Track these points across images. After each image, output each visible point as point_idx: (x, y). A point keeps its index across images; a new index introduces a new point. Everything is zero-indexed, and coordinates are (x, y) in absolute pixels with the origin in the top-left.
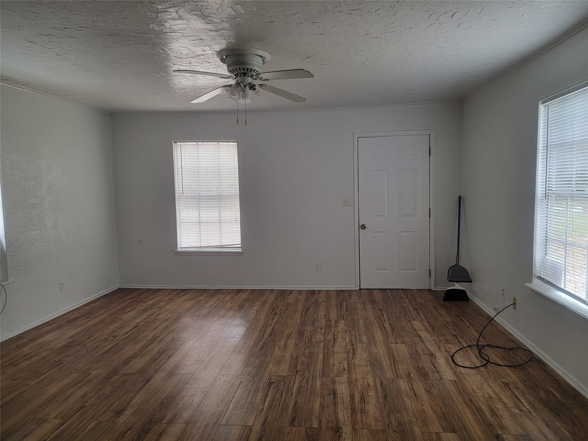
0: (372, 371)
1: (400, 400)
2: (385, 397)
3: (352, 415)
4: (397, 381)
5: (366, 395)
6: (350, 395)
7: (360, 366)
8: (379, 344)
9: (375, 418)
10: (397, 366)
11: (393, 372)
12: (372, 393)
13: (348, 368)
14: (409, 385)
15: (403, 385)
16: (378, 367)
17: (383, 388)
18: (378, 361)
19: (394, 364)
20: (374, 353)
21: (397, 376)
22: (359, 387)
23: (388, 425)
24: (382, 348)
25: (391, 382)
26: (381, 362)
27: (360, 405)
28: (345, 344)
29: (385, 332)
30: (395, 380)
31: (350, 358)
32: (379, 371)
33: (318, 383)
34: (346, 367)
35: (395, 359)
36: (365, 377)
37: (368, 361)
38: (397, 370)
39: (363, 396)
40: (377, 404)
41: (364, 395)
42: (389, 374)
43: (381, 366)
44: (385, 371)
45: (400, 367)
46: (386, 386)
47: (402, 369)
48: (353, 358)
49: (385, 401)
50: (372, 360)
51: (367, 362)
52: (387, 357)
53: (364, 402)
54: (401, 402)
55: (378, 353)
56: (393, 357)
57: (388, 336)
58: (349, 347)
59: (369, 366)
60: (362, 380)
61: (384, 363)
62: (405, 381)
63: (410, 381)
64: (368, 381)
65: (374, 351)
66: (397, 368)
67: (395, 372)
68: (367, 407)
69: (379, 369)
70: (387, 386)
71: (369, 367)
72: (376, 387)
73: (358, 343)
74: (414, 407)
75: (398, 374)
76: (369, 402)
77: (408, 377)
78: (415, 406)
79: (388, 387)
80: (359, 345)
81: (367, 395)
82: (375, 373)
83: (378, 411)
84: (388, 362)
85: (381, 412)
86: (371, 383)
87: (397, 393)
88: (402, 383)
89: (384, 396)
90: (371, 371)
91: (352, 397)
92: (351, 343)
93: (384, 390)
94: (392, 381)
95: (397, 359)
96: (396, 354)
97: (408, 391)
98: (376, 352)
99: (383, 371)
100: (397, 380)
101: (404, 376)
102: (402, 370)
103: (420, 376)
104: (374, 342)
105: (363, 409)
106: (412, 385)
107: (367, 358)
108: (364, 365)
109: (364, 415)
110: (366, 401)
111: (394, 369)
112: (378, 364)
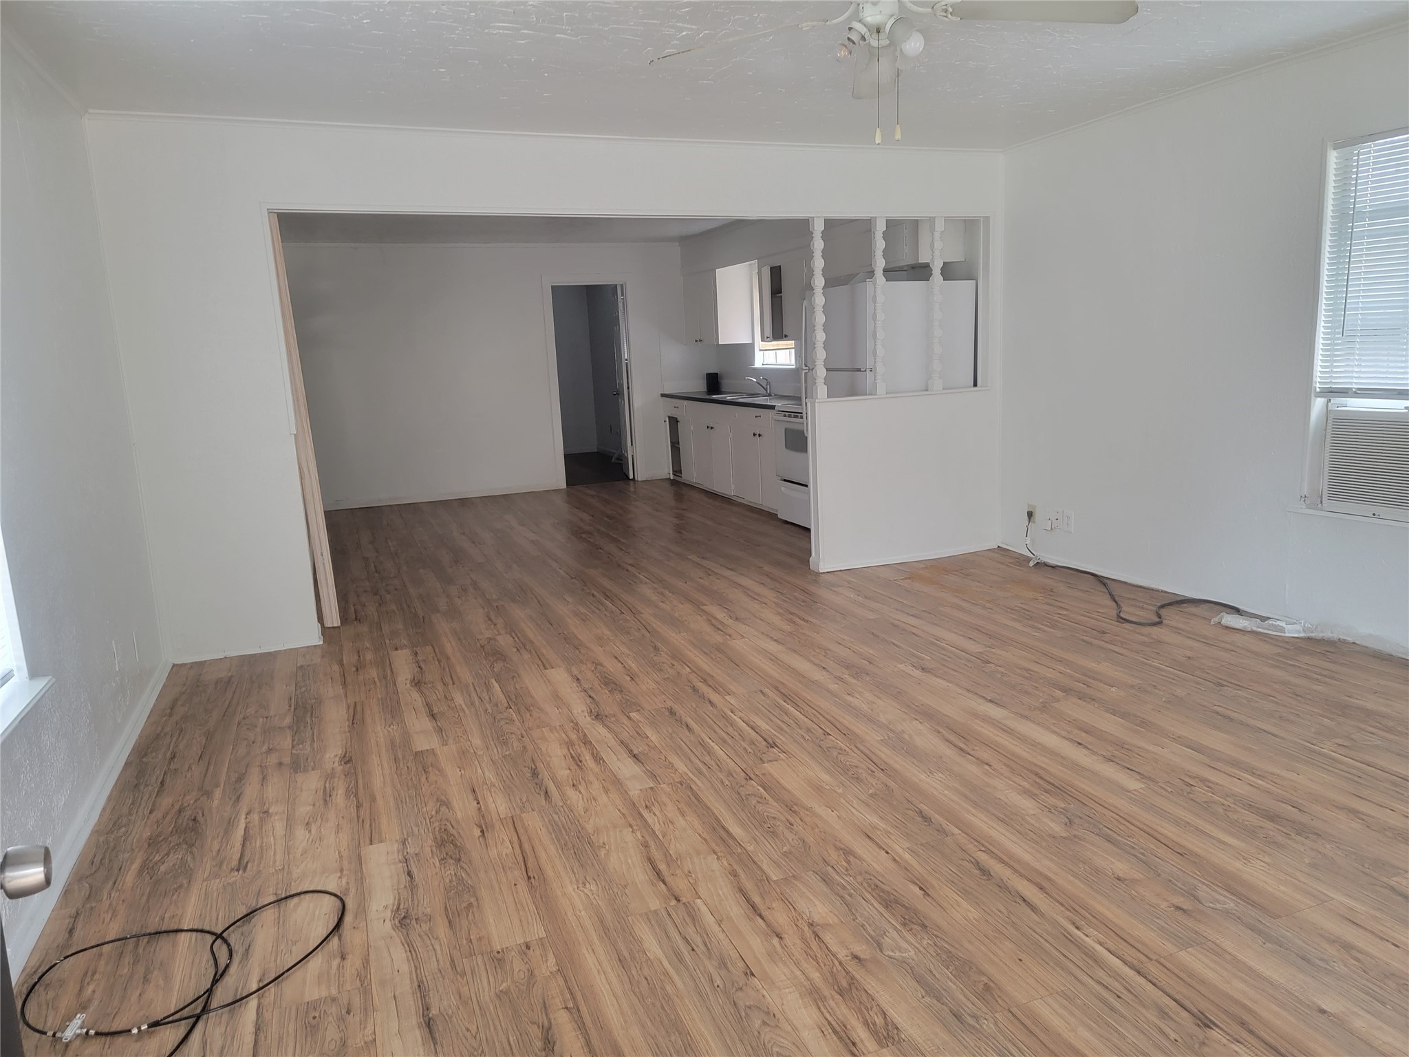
0: (578, 821)
1: (506, 775)
2: (535, 773)
3: (585, 735)
4: (514, 808)
5: (574, 767)
6: (604, 761)
7: (615, 827)
8: (588, 924)
9: (546, 740)
10: (518, 851)
11: (526, 830)
12: (563, 774)
13: (640, 814)
14: (487, 807)
15: (498, 805)
16: (568, 834)
17: (543, 788)
18: (572, 851)
19: (526, 852)
20: (591, 881)
21: (514, 823)
22: (592, 778)
23: (523, 737)
24: (574, 908)
25: (527, 804)
26: (563, 853)
27: (579, 751)
28: (702, 891)
29: (584, 1009)
30: (518, 812)
31: (652, 843)
32: (560, 823)
33: (681, 767)
34: (646, 814)
35: (525, 873)
36: (590, 803)
37: (599, 847)
38: (515, 838)
39: (578, 765)
40: (548, 759)
41: (576, 767)
42: (534, 822)
43: (558, 840)
44: (547, 827)
45: (507, 848)
46: (538, 794)
47: (503, 845)
48: (646, 845)
49: (534, 767)
50: (589, 852)
51: (601, 842)
52: (549, 872)
53: (572, 757)
54: (504, 771)
55: (581, 882)
56: (529, 878)
57: (561, 982)
58: (681, 885)
59: (591, 831)
60: (594, 793)
61: (552, 850)
62: (494, 815)
63: (483, 816)
64: (580, 795)
65: (593, 887)
66: (516, 845)
67: (521, 831)
68: (565, 751)
69: (563, 830)
70: (534, 793)
71: (590, 827)
72: (558, 787)
73: (663, 911)
74: (479, 768)
75: (512, 829)
76: (563, 758)
77: (486, 827)
78: (476, 769)
79: (532, 793)
80: (655, 904)
81: (572, 768)
82: (568, 816)
83: (544, 750)
84: (543, 856)
85: (537, 751)
86: (571, 792)
87: (512, 786)
88: (501, 808)
89: (539, 774)
90: (580, 820)
91: (597, 758)
92: (684, 904)
93: (539, 785)
94: (524, 807)
95: (516, 873)
96: (523, 887)
97: (489, 794)
98: (588, 885)
99: (550, 827)
100: (513, 811)
101: (498, 825)
102: (503, 840)
103: (456, 835)
104: (606, 929)
105: (570, 748)
106: (480, 809)
107: (607, 854)
108: (605, 833)
109: (567, 740)
110: (571, 760)
111: (524, 839)
112: (570, 845)
